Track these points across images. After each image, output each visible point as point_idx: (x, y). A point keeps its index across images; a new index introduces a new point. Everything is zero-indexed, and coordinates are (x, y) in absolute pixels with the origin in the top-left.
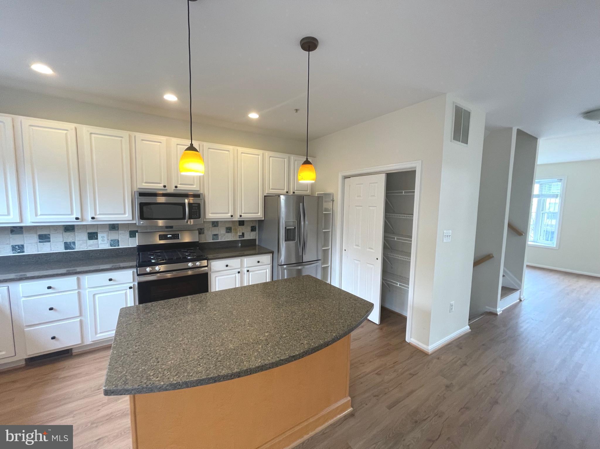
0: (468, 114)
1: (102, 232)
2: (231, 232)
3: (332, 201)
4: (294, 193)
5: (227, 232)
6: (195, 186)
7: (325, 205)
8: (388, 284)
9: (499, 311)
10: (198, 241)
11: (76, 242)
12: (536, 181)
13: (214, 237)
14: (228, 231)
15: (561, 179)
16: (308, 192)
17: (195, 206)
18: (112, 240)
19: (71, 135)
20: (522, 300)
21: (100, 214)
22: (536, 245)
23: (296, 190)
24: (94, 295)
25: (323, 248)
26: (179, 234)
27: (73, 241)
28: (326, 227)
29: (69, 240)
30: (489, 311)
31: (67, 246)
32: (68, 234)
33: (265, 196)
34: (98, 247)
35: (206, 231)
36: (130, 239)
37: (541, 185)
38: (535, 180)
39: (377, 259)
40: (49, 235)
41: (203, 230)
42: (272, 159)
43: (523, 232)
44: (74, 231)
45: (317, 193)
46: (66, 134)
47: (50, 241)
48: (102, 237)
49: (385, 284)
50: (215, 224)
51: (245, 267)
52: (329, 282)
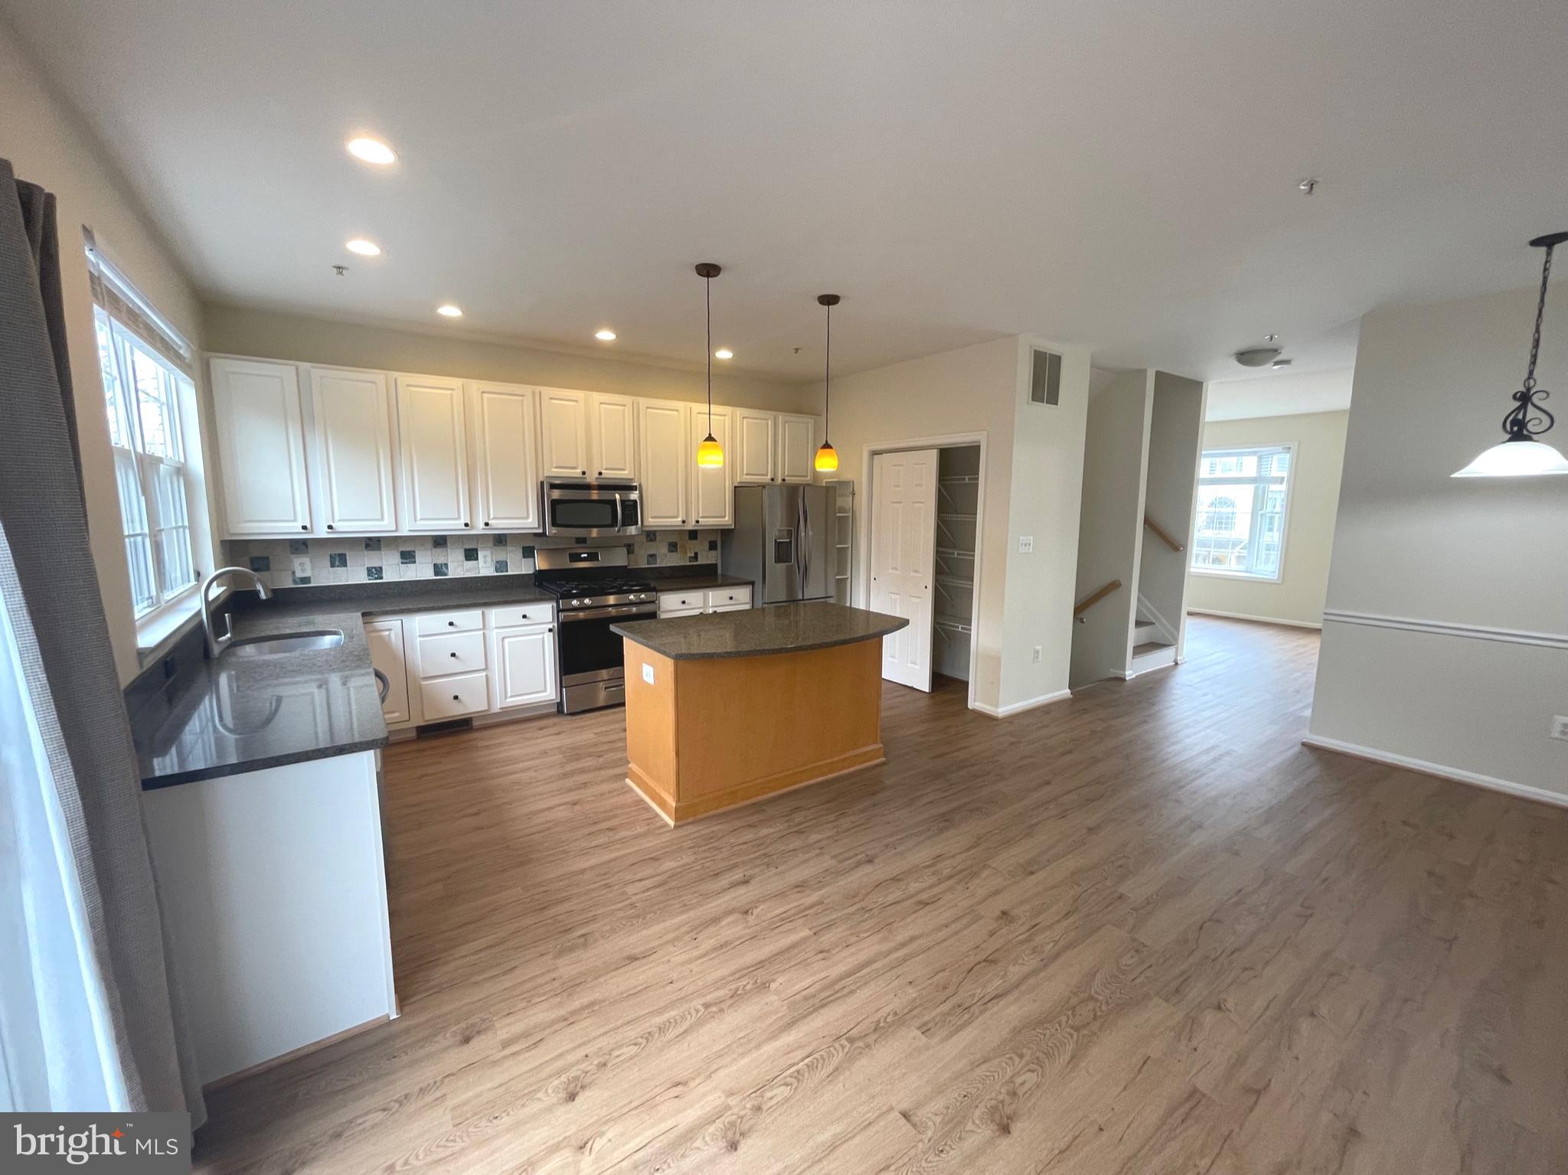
0: (1056, 360)
1: (484, 548)
2: (676, 551)
3: (851, 495)
4: (784, 480)
5: (671, 551)
6: (626, 472)
7: (840, 502)
8: (943, 629)
9: (1130, 674)
10: (627, 564)
11: (449, 564)
12: (1203, 452)
13: (650, 559)
14: (672, 548)
15: (1289, 448)
16: (809, 478)
17: (629, 505)
18: (497, 562)
19: (457, 395)
20: (1179, 663)
21: (494, 518)
22: (1249, 577)
23: (788, 476)
24: (503, 638)
25: (837, 577)
26: (597, 553)
27: (446, 562)
28: (843, 540)
29: (440, 561)
30: (1114, 676)
31: (438, 569)
32: (439, 550)
33: (735, 487)
34: (479, 573)
35: (636, 549)
36: (523, 560)
37: (1260, 458)
38: (1201, 451)
39: (926, 587)
40: (414, 552)
41: (632, 547)
42: (747, 422)
43: (1180, 545)
44: (447, 547)
45: (824, 481)
46: (451, 395)
47: (415, 562)
48: (485, 557)
49: (940, 630)
50: (651, 535)
51: (710, 605)
52: (848, 605)
